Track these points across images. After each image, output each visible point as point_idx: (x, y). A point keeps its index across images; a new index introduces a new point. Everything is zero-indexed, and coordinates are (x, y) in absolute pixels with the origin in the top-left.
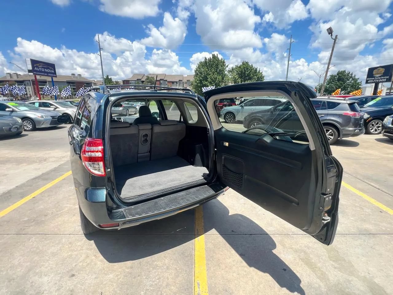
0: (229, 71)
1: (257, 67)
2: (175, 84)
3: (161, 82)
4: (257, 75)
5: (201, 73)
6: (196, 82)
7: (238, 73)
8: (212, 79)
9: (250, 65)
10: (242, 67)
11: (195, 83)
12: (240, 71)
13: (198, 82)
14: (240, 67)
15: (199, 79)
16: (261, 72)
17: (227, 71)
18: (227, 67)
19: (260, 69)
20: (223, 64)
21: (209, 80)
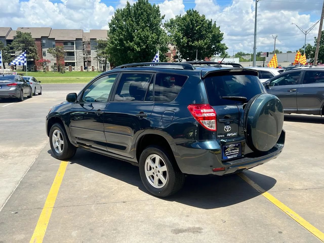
0: (167, 25)
1: (211, 19)
2: (69, 44)
3: (44, 41)
4: (212, 32)
5: (121, 28)
6: (112, 43)
7: (182, 29)
8: (141, 39)
9: (201, 15)
10: (188, 19)
11: (111, 45)
12: (185, 26)
13: (116, 42)
14: (184, 19)
15: (117, 38)
16: (217, 26)
17: (163, 25)
18: (163, 18)
19: (215, 22)
20: (158, 14)
21: (136, 39)
